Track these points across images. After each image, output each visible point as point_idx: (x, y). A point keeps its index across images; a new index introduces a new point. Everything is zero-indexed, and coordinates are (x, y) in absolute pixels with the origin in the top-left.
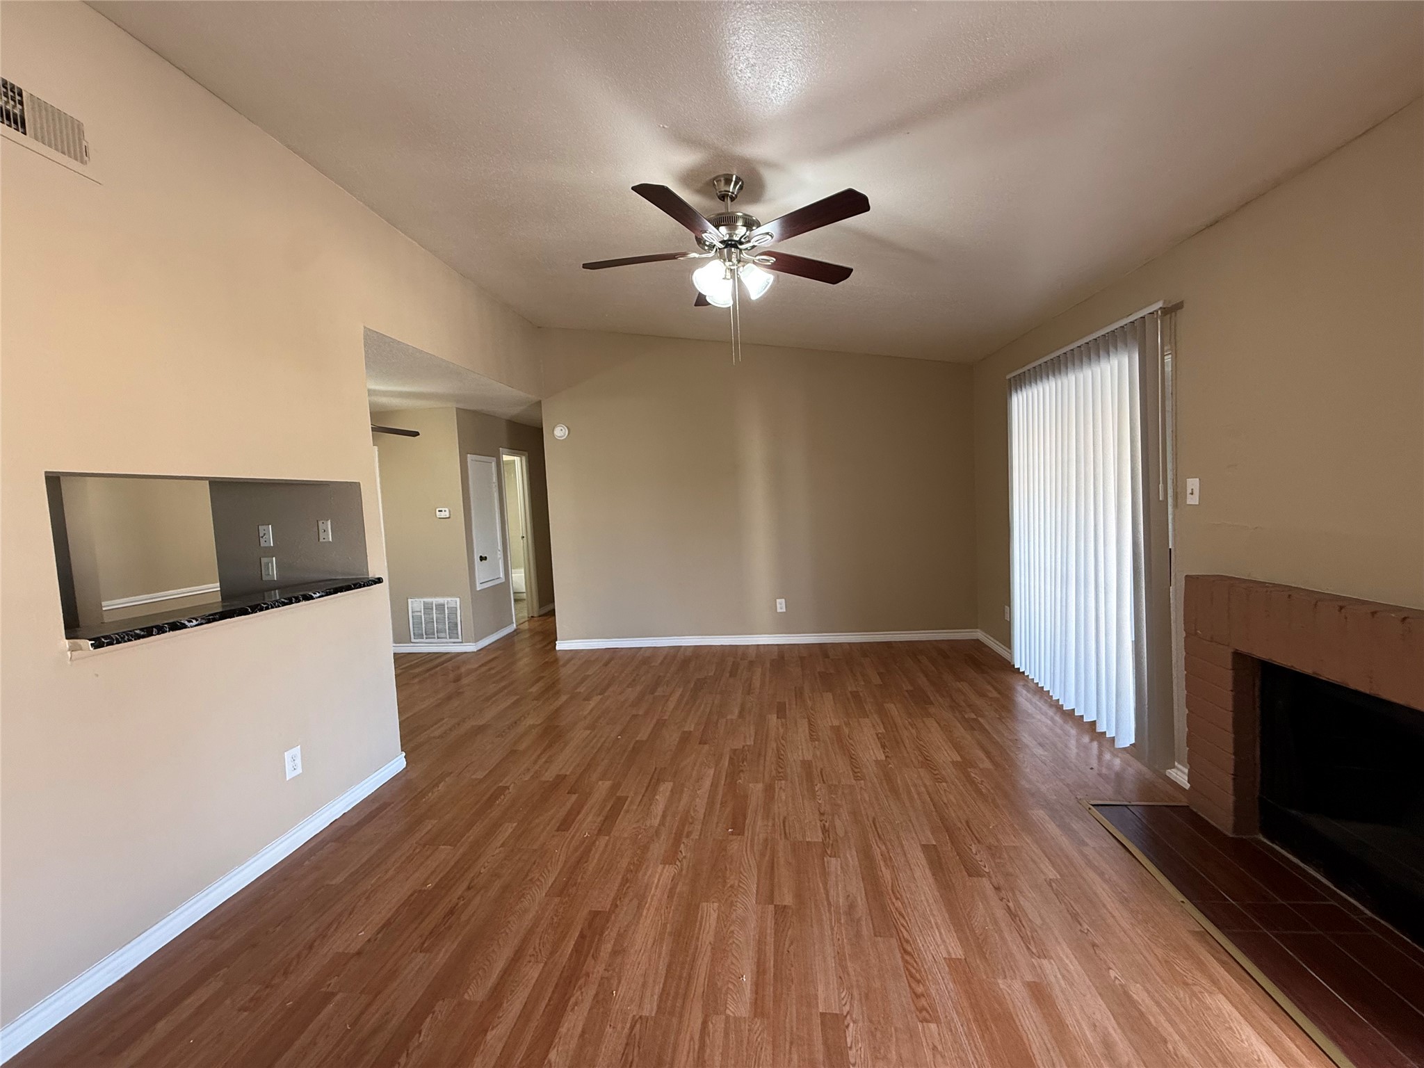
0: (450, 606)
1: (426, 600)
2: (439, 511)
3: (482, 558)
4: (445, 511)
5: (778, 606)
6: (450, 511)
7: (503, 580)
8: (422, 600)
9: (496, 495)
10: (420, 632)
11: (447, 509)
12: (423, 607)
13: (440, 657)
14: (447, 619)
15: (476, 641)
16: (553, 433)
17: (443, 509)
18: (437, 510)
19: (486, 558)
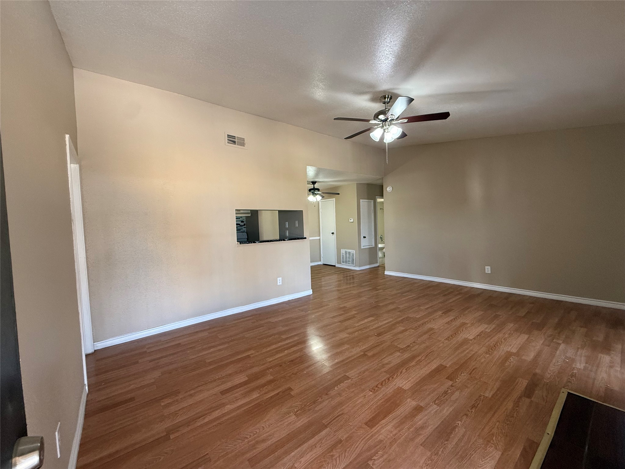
0: (352, 253)
1: (345, 250)
2: (350, 220)
3: (364, 237)
5: (486, 270)
6: (353, 220)
7: (374, 246)
9: (373, 214)
10: (344, 261)
12: (345, 252)
13: (351, 271)
14: (351, 257)
15: (360, 266)
16: (386, 189)
19: (365, 237)
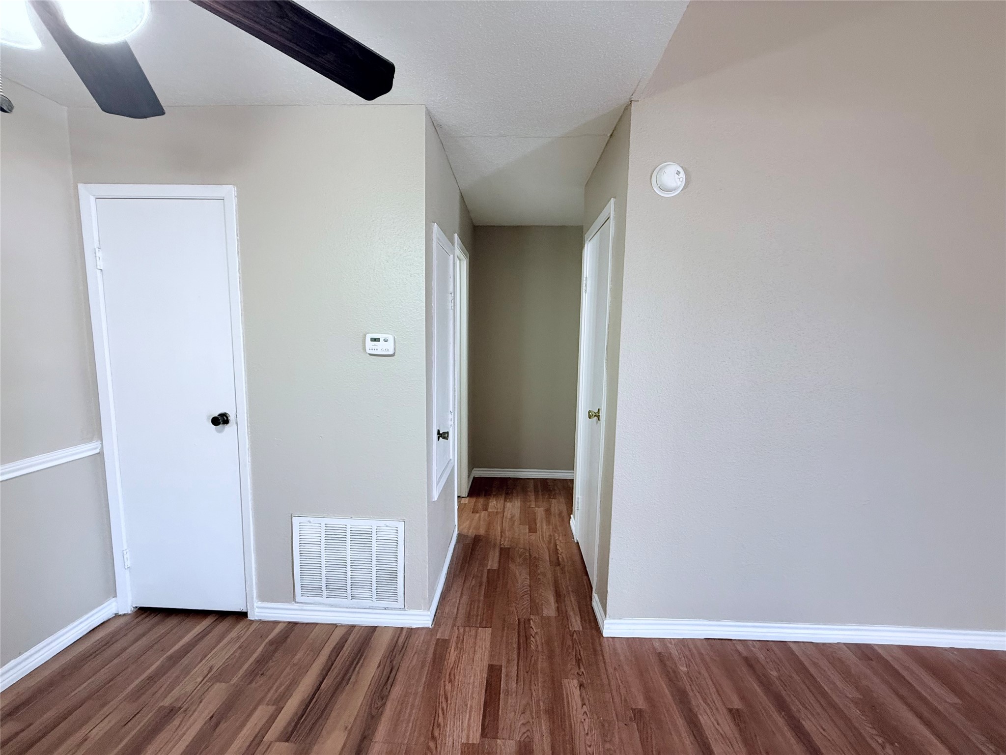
0: (382, 535)
1: (331, 521)
2: (374, 339)
3: (440, 435)
4: (386, 341)
6: (397, 342)
8: (324, 521)
10: (316, 584)
11: (390, 338)
12: (323, 536)
14: (374, 562)
17: (381, 336)
18: (369, 337)
